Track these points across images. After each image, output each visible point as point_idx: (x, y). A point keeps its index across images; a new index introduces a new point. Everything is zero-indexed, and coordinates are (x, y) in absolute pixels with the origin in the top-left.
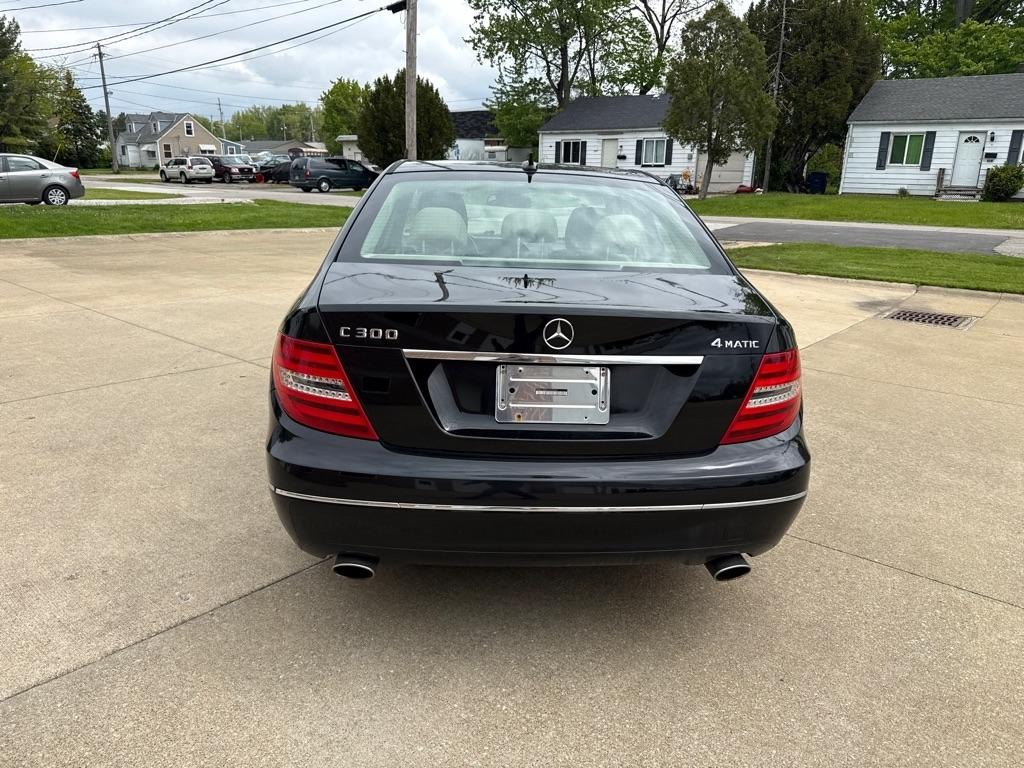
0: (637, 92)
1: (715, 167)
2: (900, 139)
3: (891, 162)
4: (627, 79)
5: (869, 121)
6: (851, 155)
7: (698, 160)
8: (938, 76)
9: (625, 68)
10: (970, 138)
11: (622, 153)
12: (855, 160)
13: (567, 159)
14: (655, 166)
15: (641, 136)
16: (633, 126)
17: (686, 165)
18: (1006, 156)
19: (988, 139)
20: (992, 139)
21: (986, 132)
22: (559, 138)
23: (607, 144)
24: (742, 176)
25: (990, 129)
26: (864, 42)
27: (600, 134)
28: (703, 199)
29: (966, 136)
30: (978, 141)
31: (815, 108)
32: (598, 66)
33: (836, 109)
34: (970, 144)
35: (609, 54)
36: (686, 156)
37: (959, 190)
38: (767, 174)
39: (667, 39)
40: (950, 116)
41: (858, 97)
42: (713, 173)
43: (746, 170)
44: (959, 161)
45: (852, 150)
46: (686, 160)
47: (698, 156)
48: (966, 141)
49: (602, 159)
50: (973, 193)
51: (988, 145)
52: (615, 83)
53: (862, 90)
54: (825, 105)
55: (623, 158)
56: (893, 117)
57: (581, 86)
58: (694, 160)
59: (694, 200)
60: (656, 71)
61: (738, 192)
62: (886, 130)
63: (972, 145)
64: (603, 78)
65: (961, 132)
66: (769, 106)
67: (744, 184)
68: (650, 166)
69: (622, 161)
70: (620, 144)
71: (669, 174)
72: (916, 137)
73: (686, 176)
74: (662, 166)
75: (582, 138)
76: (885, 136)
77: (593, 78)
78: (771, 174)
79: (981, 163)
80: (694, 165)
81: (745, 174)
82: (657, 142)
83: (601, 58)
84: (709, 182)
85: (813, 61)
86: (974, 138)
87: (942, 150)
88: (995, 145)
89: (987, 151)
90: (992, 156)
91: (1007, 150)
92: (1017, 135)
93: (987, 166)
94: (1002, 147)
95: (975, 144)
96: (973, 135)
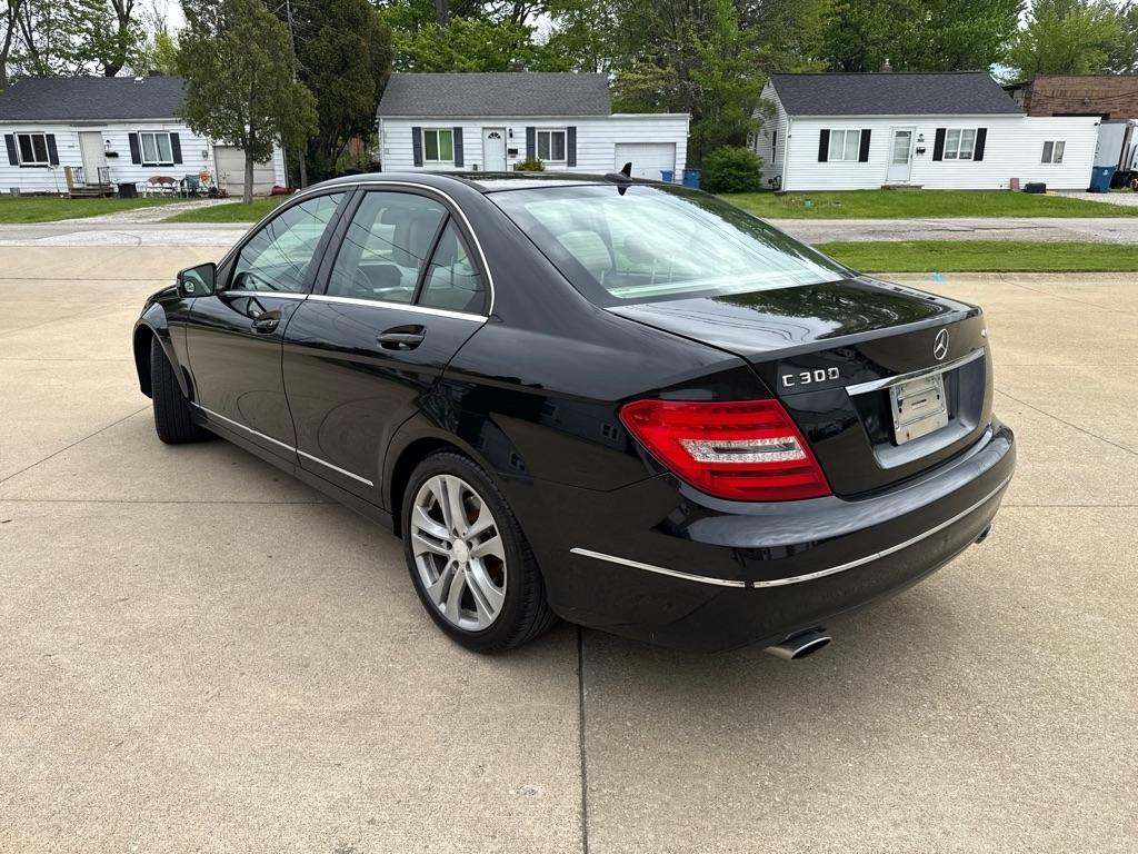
0: (102, 72)
1: (256, 165)
2: (431, 134)
3: (427, 158)
4: (84, 54)
5: (398, 114)
6: (387, 151)
7: (215, 158)
8: (438, 72)
9: (77, 40)
10: (492, 134)
11: (112, 150)
12: (392, 157)
13: (27, 157)
14: (161, 165)
15: (134, 129)
16: (120, 117)
17: (202, 164)
18: (525, 151)
19: (508, 135)
20: (511, 136)
21: (504, 129)
22: (10, 131)
23: (83, 137)
24: (274, 176)
25: (508, 125)
26: (376, 32)
27: (71, 124)
28: (250, 203)
29: (489, 133)
30: (499, 137)
31: (343, 101)
32: (36, 36)
33: (364, 101)
34: (492, 140)
35: (48, 22)
36: (200, 153)
38: (303, 172)
39: (129, 9)
40: (471, 112)
41: (381, 90)
42: (254, 172)
43: (276, 168)
44: (487, 158)
45: (386, 146)
46: (202, 158)
47: (215, 152)
48: (490, 137)
49: (83, 156)
51: (509, 141)
52: (67, 59)
53: (382, 83)
54: (352, 97)
55: (115, 155)
56: (419, 112)
57: (19, 60)
58: (211, 158)
59: (239, 204)
60: (122, 47)
61: (273, 194)
62: (416, 125)
63: (494, 141)
64: (48, 51)
65: (484, 128)
66: (305, 96)
67: (277, 184)
68: (155, 165)
69: (112, 159)
70: (105, 138)
71: (184, 175)
72: (445, 133)
73: (204, 177)
74: (172, 165)
75: (47, 130)
76: (416, 131)
77: (34, 52)
78: (307, 173)
79: (506, 159)
80: (212, 163)
81: (277, 173)
82: (157, 135)
83: (39, 24)
84: (252, 184)
85: (331, 49)
86: (496, 135)
87: (471, 146)
88: (515, 141)
89: (509, 147)
90: (513, 152)
91: (525, 146)
92: (530, 131)
93: (512, 161)
94: (520, 143)
95: (497, 140)
96: (494, 131)
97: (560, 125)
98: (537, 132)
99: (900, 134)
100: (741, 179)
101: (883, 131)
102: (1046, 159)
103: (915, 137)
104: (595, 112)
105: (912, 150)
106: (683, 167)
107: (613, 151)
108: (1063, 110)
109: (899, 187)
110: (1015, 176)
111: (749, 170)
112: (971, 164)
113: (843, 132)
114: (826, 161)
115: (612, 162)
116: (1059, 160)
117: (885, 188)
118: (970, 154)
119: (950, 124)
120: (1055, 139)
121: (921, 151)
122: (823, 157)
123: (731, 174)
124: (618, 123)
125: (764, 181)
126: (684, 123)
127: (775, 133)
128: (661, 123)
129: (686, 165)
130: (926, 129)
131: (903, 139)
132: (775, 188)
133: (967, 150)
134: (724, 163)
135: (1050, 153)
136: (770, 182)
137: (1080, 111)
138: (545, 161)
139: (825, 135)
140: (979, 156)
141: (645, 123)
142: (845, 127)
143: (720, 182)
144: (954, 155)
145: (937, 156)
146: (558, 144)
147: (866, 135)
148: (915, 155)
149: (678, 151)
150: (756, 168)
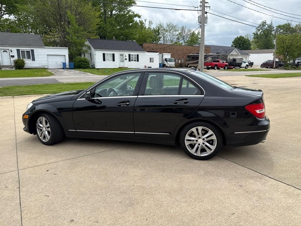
10: (4, 51)
18: (17, 56)
19: (10, 51)
20: (11, 51)
21: (9, 49)
25: (10, 48)
30: (7, 52)
37: (7, 66)
44: (3, 58)
48: (3, 52)
50: (12, 67)
51: (11, 53)
79: (10, 59)
86: (6, 51)
88: (13, 53)
89: (11, 55)
90: (13, 56)
91: (17, 55)
92: (18, 50)
93: (12, 59)
94: (15, 53)
95: (6, 53)
96: (5, 50)
97: (29, 49)
98: (20, 51)
99: (121, 55)
100: (85, 65)
101: (117, 54)
102: (151, 62)
103: (124, 56)
104: (39, 46)
105: (124, 59)
106: (68, 61)
107: (46, 57)
108: (149, 51)
109: (123, 67)
110: (145, 65)
111: (86, 63)
112: (136, 62)
113: (108, 54)
114: (105, 61)
115: (47, 60)
116: (153, 61)
117: (119, 68)
118: (136, 60)
119: (131, 53)
120: (152, 57)
121: (126, 59)
122: (104, 60)
123: (82, 64)
124: (47, 49)
125: (90, 66)
126: (67, 50)
127: (91, 53)
128: (60, 50)
129: (69, 61)
130: (126, 54)
131: (122, 56)
132: (94, 68)
133: (135, 59)
134: (80, 61)
135: (151, 60)
136: (92, 66)
137: (152, 51)
138: (24, 59)
139: (104, 54)
140: (138, 61)
141: (55, 49)
142: (109, 53)
143: (79, 66)
144: (133, 60)
145: (130, 61)
146: (28, 54)
147: (113, 55)
148: (125, 60)
149: (66, 57)
150: (88, 62)
